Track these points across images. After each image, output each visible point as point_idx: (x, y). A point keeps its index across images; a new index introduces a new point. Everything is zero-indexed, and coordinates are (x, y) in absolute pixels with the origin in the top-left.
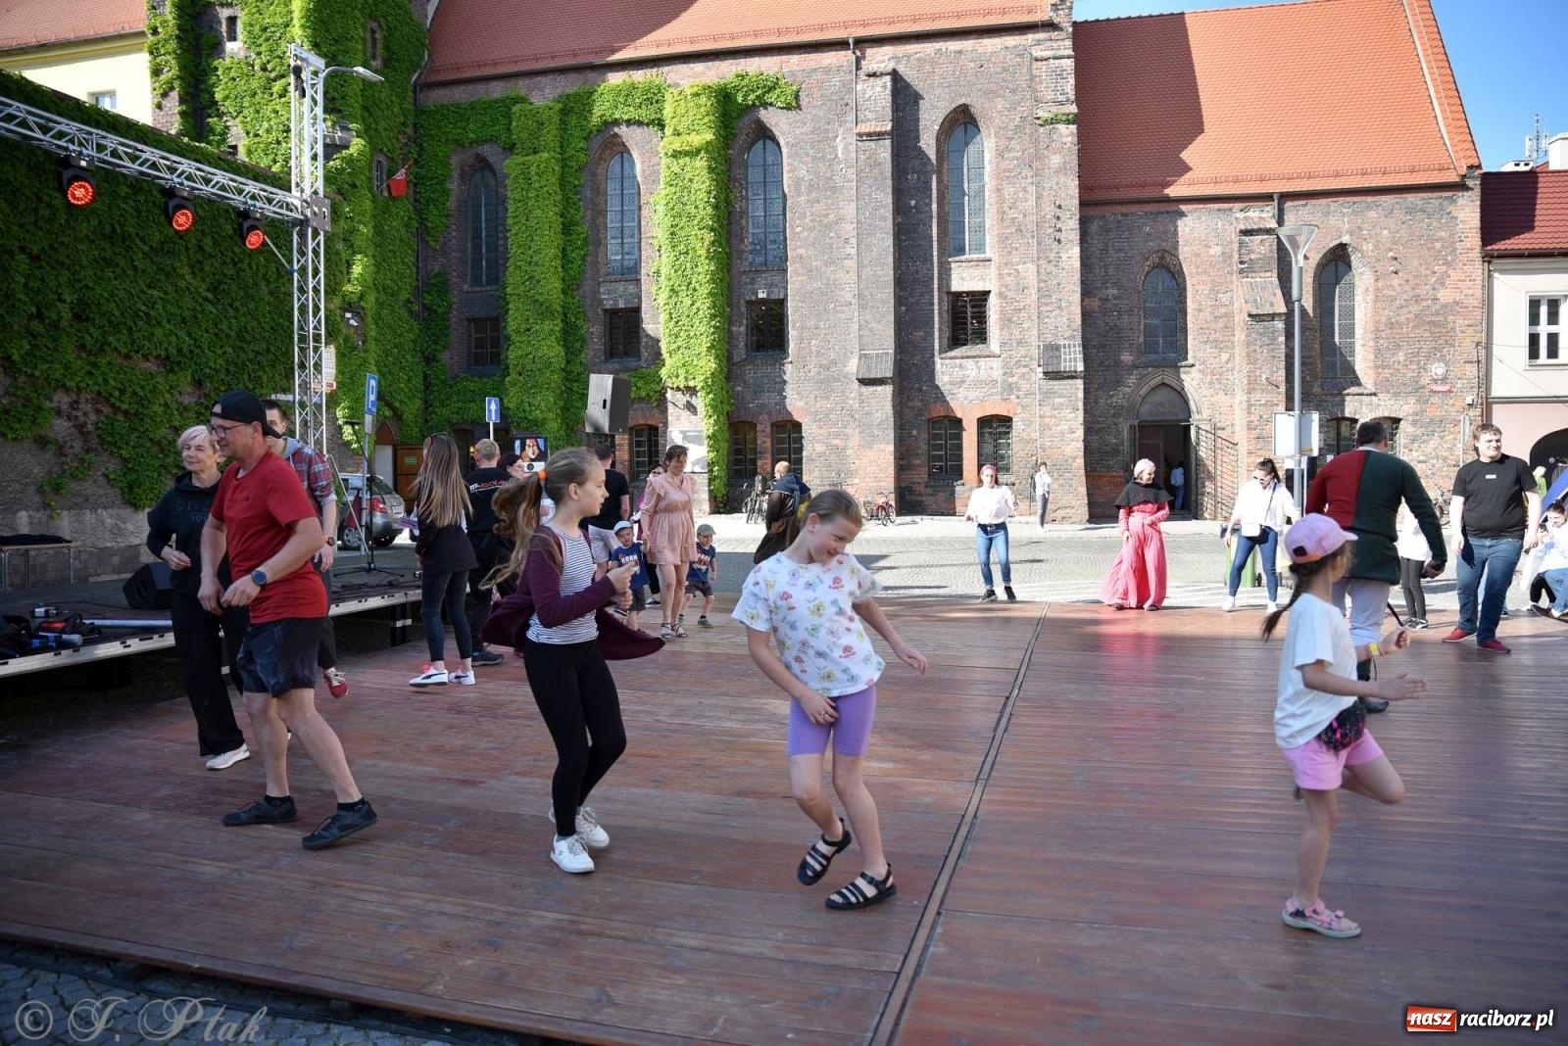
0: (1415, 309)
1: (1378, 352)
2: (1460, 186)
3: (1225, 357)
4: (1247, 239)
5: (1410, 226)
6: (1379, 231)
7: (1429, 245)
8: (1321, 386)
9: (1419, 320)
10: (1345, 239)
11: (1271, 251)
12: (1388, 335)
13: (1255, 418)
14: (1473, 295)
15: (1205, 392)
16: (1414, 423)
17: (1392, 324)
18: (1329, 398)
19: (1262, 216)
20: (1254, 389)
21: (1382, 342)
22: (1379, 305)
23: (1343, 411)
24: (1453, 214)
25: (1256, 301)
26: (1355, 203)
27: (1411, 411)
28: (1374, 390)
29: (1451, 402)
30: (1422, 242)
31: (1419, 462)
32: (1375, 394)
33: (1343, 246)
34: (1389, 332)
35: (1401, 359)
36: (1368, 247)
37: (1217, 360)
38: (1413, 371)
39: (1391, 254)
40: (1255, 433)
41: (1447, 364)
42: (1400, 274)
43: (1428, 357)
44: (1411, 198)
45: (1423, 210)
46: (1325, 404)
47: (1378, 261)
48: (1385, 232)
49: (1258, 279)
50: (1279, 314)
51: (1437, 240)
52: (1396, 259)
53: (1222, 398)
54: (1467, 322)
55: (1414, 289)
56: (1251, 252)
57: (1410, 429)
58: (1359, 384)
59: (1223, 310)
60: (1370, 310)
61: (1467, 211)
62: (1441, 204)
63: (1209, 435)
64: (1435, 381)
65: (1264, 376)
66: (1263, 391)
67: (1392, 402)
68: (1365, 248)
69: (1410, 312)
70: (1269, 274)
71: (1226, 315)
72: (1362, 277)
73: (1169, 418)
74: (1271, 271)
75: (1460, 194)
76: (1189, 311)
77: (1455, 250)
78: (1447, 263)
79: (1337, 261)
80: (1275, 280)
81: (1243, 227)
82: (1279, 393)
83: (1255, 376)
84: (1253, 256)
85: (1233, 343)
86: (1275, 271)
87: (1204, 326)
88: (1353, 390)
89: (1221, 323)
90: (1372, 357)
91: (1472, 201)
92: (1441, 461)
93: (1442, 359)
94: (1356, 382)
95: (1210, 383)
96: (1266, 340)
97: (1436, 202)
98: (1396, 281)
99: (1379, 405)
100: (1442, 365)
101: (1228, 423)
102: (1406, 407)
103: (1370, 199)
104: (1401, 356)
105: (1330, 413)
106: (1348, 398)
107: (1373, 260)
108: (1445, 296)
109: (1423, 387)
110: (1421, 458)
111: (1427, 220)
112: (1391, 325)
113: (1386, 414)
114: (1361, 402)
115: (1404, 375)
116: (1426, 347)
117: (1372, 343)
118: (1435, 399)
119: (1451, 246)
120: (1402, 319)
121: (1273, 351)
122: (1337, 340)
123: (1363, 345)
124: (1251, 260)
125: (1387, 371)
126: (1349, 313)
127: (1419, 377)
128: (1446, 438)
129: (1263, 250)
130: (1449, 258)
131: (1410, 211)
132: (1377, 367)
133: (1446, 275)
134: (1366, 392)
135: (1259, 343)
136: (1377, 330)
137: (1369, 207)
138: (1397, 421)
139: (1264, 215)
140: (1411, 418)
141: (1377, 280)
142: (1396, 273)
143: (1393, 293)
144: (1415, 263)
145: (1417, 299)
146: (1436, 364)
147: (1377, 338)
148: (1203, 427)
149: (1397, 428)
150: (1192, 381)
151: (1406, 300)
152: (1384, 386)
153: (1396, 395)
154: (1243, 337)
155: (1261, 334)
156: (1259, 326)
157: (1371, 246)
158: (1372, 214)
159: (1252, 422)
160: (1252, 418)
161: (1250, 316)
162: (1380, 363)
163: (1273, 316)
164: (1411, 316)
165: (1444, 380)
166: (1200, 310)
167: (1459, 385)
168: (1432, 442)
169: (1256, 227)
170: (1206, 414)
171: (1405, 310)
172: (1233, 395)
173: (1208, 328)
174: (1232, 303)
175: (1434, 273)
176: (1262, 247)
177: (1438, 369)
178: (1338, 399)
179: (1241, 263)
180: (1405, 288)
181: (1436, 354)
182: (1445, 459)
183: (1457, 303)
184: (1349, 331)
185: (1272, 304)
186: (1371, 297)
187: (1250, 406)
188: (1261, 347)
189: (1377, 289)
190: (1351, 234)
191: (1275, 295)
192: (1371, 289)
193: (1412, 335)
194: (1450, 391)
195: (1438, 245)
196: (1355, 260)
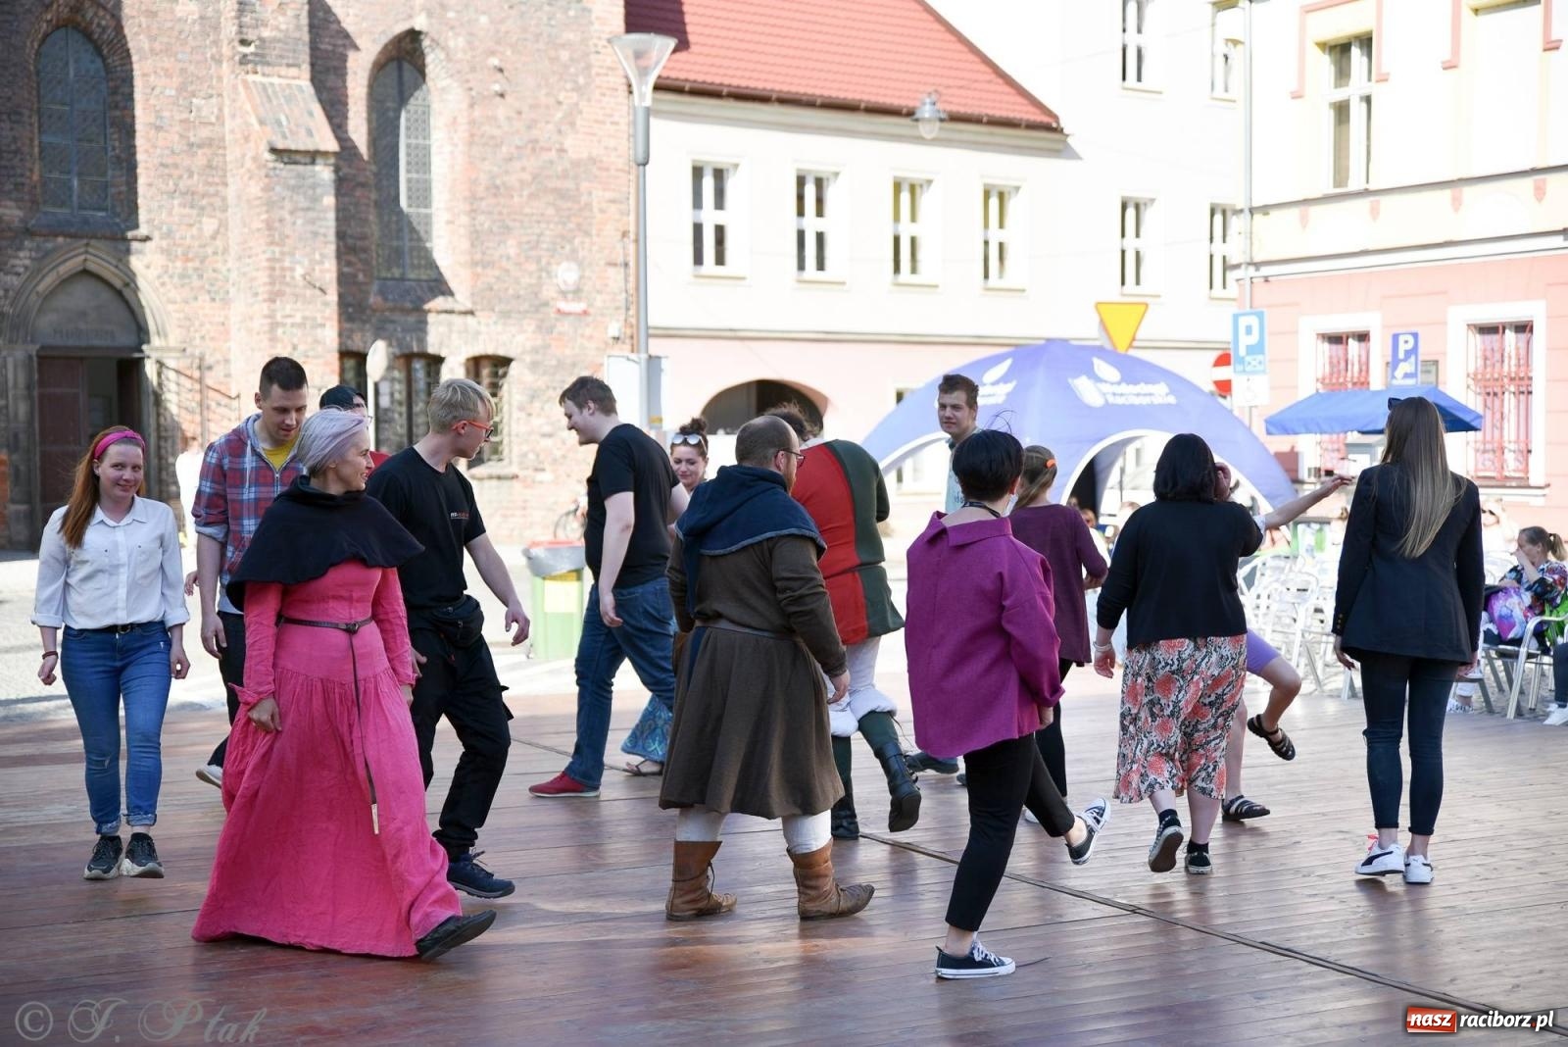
0: (531, 163)
1: (476, 236)
3: (209, 225)
6: (473, 16)
7: (552, 53)
8: (382, 293)
9: (538, 184)
10: (420, 22)
11: (298, 27)
12: (484, 199)
14: (616, 149)
15: (173, 294)
16: (534, 366)
17: (497, 187)
18: (397, 316)
20: (280, 294)
21: (481, 218)
22: (475, 150)
23: (422, 341)
24: (584, 3)
25: (279, 123)
27: (529, 345)
28: (469, 306)
29: (588, 331)
30: (541, 46)
31: (544, 435)
32: (471, 313)
33: (413, 35)
34: (493, 201)
35: (512, 251)
36: (457, 42)
37: (194, 231)
38: (531, 274)
39: (495, 61)
41: (580, 264)
42: (509, 99)
43: (552, 251)
46: (390, 327)
47: (473, 69)
48: (484, 19)
49: (276, 80)
50: (325, 154)
51: (563, 46)
52: (501, 70)
53: (203, 306)
54: (609, 195)
55: (529, 127)
56: (261, 23)
57: (529, 378)
58: (451, 294)
59: (205, 133)
60: (460, 159)
63: (187, 383)
64: (564, 294)
65: (299, 271)
66: (296, 296)
67: (499, 328)
68: (452, 43)
69: (523, 169)
70: (294, 71)
71: (208, 143)
72: (446, 99)
73: (96, 342)
74: (299, 66)
76: (139, 126)
78: (577, 89)
79: (405, 59)
80: (305, 84)
82: (326, 304)
83: (283, 269)
84: (266, 33)
85: (224, 199)
86: (306, 67)
87: (169, 161)
88: (439, 302)
89: (201, 158)
90: (465, 244)
93: (573, 256)
94: (439, 286)
95: (182, 276)
96: (303, 203)
98: (502, 110)
99: (478, 333)
100: (574, 266)
101: (218, 356)
102: (520, 338)
104: (511, 248)
105: (400, 345)
106: (431, 318)
107: (466, 69)
108: (577, 146)
109: (546, 304)
110: (547, 429)
112: (495, 190)
113: (490, 351)
114: (450, 324)
115: (517, 281)
116: (550, 232)
117: (464, 219)
118: (564, 326)
119: (583, 59)
120: (512, 180)
121: (312, 222)
122: (403, 202)
123: (449, 222)
124: (262, 40)
125: (489, 271)
126: (423, 163)
127: (540, 285)
129: (283, 22)
130: (581, 80)
132: (474, 264)
133: (577, 108)
134: (458, 307)
135: (288, 205)
136: (473, 198)
138: (506, 362)
140: (528, 359)
141: (472, 106)
142: (502, 95)
143: (496, 132)
144: (531, 82)
145: (534, 146)
146: (565, 265)
147: (473, 212)
148: (171, 363)
149: (505, 375)
150: (147, 265)
151: (518, 147)
152: (488, 299)
153: (506, 315)
154: (255, 189)
155: (294, 189)
156: (288, 172)
157: (461, 41)
161: (273, 150)
162: (479, 263)
163: (313, 156)
164: (527, 177)
165: (577, 292)
166: (159, 128)
167: (599, 303)
170: (174, 338)
171: (517, 165)
172: (226, 302)
173: (176, 166)
174: (220, 118)
175: (560, 103)
176: (282, 17)
177: (566, 274)
178: (412, 319)
179: (244, 42)
180: (518, 125)
181: (564, 245)
183: (593, 160)
184: (423, 195)
185: (310, 133)
186: (462, 133)
187: (274, 326)
188: (292, 213)
189: (472, 122)
190: (429, 14)
191: (311, 114)
192: (462, 120)
193: (527, 210)
194: (585, 313)
195: (565, 55)
196: (433, 62)
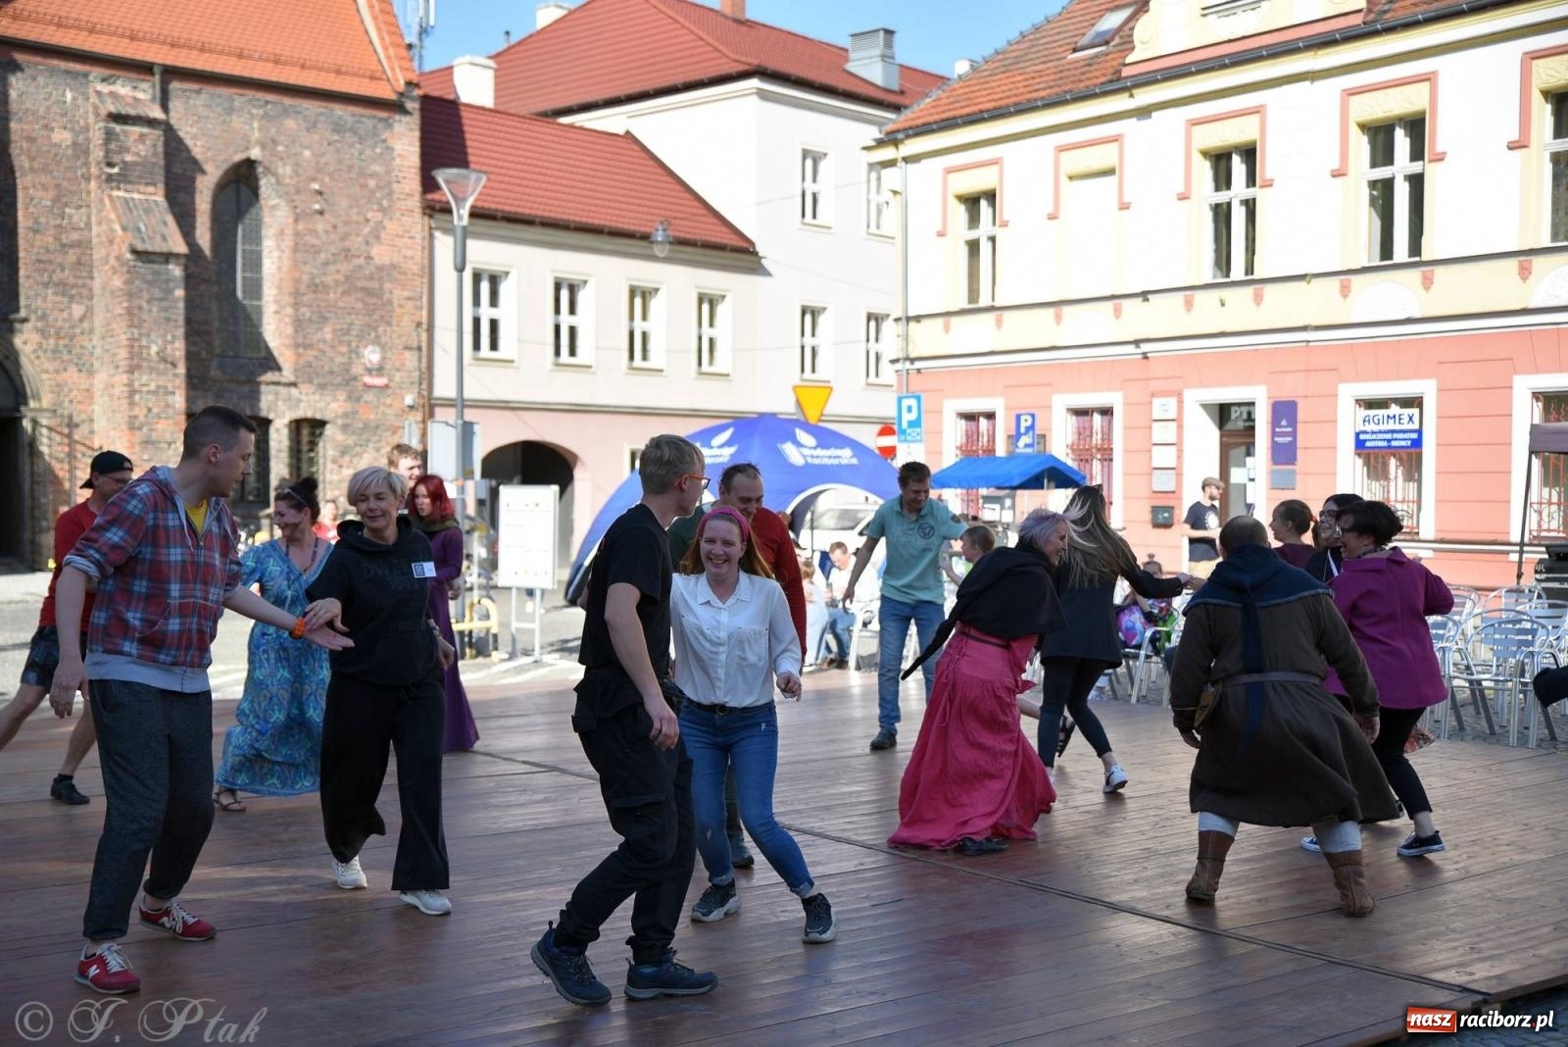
0: (344, 267)
1: (298, 324)
2: (396, 107)
3: (78, 310)
4: (118, 128)
5: (338, 151)
6: (299, 150)
7: (362, 181)
8: (221, 367)
9: (350, 284)
10: (255, 153)
11: (155, 154)
12: (305, 294)
13: (140, 412)
14: (412, 258)
15: (47, 365)
16: (345, 428)
17: (316, 286)
18: (233, 386)
19: (137, 95)
20: (139, 367)
21: (303, 310)
22: (299, 256)
23: (255, 406)
24: (388, 144)
25: (139, 230)
26: (267, 102)
27: (340, 411)
28: (292, 379)
29: (389, 401)
30: (353, 175)
32: (294, 384)
33: (250, 164)
34: (313, 296)
35: (328, 337)
36: (285, 170)
37: (65, 315)
38: (343, 354)
39: (316, 186)
40: (139, 436)
41: (383, 347)
42: (327, 216)
43: (360, 337)
44: (340, 110)
45: (354, 131)
46: (227, 394)
47: (298, 192)
48: (307, 153)
49: (136, 196)
50: (177, 256)
51: (371, 176)
52: (320, 193)
53: (71, 376)
54: (406, 294)
55: (343, 239)
56: (123, 150)
57: (340, 437)
58: (279, 368)
59: (75, 236)
60: (286, 262)
61: (405, 140)
62: (375, 127)
63: (58, 438)
64: (369, 371)
65: (154, 349)
66: (152, 369)
67: (317, 397)
68: (281, 171)
69: (338, 272)
70: (151, 189)
71: (78, 244)
72: (275, 216)
74: (155, 185)
75: (397, 117)
76: (20, 230)
77: (391, 193)
78: (382, 209)
79: (242, 182)
80: (160, 198)
81: (112, 109)
82: (176, 375)
83: (141, 347)
84: (128, 158)
85: (90, 289)
86: (161, 187)
87: (45, 258)
88: (269, 376)
89: (71, 256)
90: (290, 330)
91: (411, 130)
93: (377, 341)
94: (270, 363)
95: (54, 351)
96: (157, 293)
97: (369, 123)
98: (321, 225)
99: (300, 401)
100: (378, 349)
101: (83, 416)
102: (334, 405)
103: (288, 101)
104: (327, 333)
106: (263, 388)
107: (292, 190)
108: (381, 254)
109: (355, 379)
111: (358, 146)
112: (314, 287)
113: (309, 414)
114: (277, 394)
115: (332, 360)
116: (359, 322)
117: (289, 310)
118: (369, 397)
119: (387, 186)
120: (329, 280)
121: (165, 309)
122: (239, 294)
123: (276, 312)
124: (125, 163)
125: (309, 352)
126: (255, 263)
127: (350, 363)
129: (143, 150)
130: (385, 203)
131: (338, 128)
132: (297, 346)
133: (380, 226)
134: (284, 380)
135: (145, 295)
136: (296, 294)
137: (286, 112)
138: (322, 424)
139: (141, 95)
140: (340, 422)
141: (296, 220)
142: (321, 213)
143: (317, 242)
144: (345, 203)
145: (347, 254)
146: (370, 348)
147: (296, 305)
149: (321, 434)
150: (26, 341)
151: (333, 254)
152: (307, 374)
153: (322, 387)
154: (117, 282)
155: (151, 283)
156: (144, 268)
157: (288, 170)
158: (290, 123)
159: (136, 417)
160: (136, 411)
161: (134, 252)
162: (300, 345)
163: (167, 257)
164: (340, 277)
165: (379, 370)
166: (36, 231)
167: (397, 379)
168: (366, 456)
169: (132, 112)
170: (46, 401)
171: (332, 268)
172: (91, 373)
173: (50, 262)
174: (88, 225)
175: (368, 220)
176: (141, 145)
177: (372, 355)
178: (246, 389)
179: (110, 165)
180: (334, 237)
181: (370, 333)
183: (393, 266)
184: (255, 288)
185: (164, 238)
186: (288, 242)
187: (132, 393)
188: (148, 302)
189: (297, 234)
190: (263, 147)
191: (165, 223)
192: (289, 231)
193: (341, 304)
194: (387, 386)
195: (372, 183)
196: (266, 185)
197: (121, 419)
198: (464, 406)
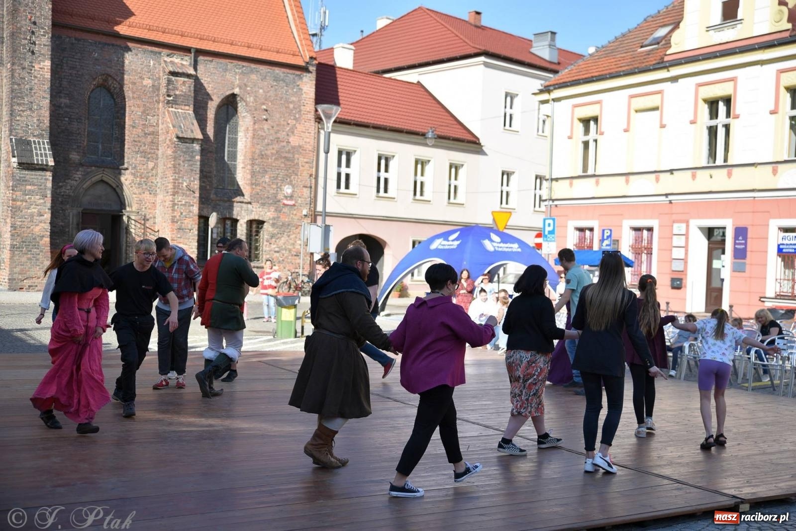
0: (276, 147)
1: (253, 174)
2: (304, 69)
3: (151, 165)
4: (173, 78)
5: (276, 90)
6: (257, 89)
7: (287, 105)
8: (216, 194)
9: (279, 155)
10: (237, 91)
11: (190, 91)
12: (257, 159)
13: (177, 214)
14: (309, 143)
15: (135, 191)
16: (273, 225)
17: (262, 155)
18: (221, 203)
19: (183, 62)
20: (177, 192)
21: (256, 167)
22: (255, 141)
23: (231, 213)
24: (300, 87)
25: (180, 127)
26: (243, 66)
27: (271, 216)
28: (249, 200)
29: (295, 212)
30: (282, 102)
31: (275, 252)
32: (250, 203)
33: (234, 96)
34: (260, 160)
35: (267, 180)
36: (250, 99)
37: (145, 167)
38: (274, 189)
39: (264, 107)
40: (176, 226)
41: (293, 186)
42: (269, 121)
43: (283, 181)
44: (278, 71)
45: (283, 80)
46: (218, 207)
47: (256, 110)
48: (261, 91)
49: (180, 111)
50: (198, 140)
51: (291, 102)
52: (266, 110)
53: (146, 196)
54: (305, 160)
55: (276, 133)
56: (176, 89)
57: (271, 229)
58: (243, 195)
59: (151, 129)
60: (249, 144)
61: (308, 85)
62: (294, 79)
63: (139, 225)
64: (286, 197)
65: (185, 184)
66: (183, 194)
67: (261, 209)
68: (248, 99)
69: (273, 149)
70: (187, 108)
71: (152, 133)
72: (244, 121)
73: (104, 208)
74: (189, 106)
75: (305, 74)
76: (126, 126)
77: (300, 111)
78: (295, 119)
79: (230, 104)
80: (191, 112)
81: (171, 69)
82: (194, 197)
83: (179, 183)
84: (177, 93)
85: (157, 155)
86: (192, 106)
87: (137, 139)
88: (238, 199)
89: (149, 139)
90: (249, 177)
91: (311, 80)
92: (287, 252)
93: (290, 183)
94: (239, 192)
95: (139, 184)
96: (188, 158)
97: (292, 77)
98: (266, 127)
99: (252, 211)
100: (290, 187)
101: (151, 215)
102: (268, 214)
103: (253, 66)
105: (221, 215)
106: (235, 204)
107: (253, 109)
108: (294, 141)
109: (279, 201)
110: (277, 249)
111: (285, 88)
112: (262, 156)
113: (257, 218)
114: (241, 207)
115: (268, 192)
116: (282, 173)
117: (249, 167)
118: (286, 210)
119: (298, 108)
120: (269, 152)
121: (191, 165)
122: (226, 158)
123: (243, 168)
124: (175, 95)
125: (258, 187)
126: (234, 144)
127: (277, 193)
128: (291, 237)
129: (184, 89)
130: (297, 116)
131: (276, 79)
132: (252, 184)
133: (294, 127)
134: (245, 201)
135: (182, 158)
136: (253, 159)
137: (252, 71)
138: (262, 222)
139: (184, 63)
140: (271, 222)
141: (254, 124)
142: (266, 120)
143: (264, 134)
144: (278, 116)
145: (278, 140)
146: (287, 186)
147: (253, 164)
148: (133, 217)
149: (262, 228)
150: (126, 179)
151: (271, 140)
152: (256, 198)
153: (263, 204)
154: (169, 152)
155: (184, 152)
156: (183, 146)
157: (252, 99)
158: (254, 77)
159: (175, 217)
160: (175, 214)
161: (178, 137)
162: (254, 184)
163: (193, 140)
164: (274, 151)
165: (291, 197)
166: (134, 127)
167: (299, 202)
168: (283, 239)
169: (180, 71)
170: (135, 208)
171: (271, 147)
172: (155, 195)
173: (139, 142)
174: (157, 124)
175: (288, 124)
176: (184, 87)
177: (288, 190)
178: (227, 204)
179: (169, 96)
180: (272, 132)
181: (287, 179)
182: (290, 251)
183: (300, 146)
184: (234, 156)
185: (192, 131)
186: (250, 134)
187: (174, 205)
188: (183, 162)
189: (254, 130)
190: (240, 88)
191: (193, 124)
192: (251, 129)
193: (274, 165)
194: (294, 205)
195: (291, 106)
196: (241, 106)
197: (168, 217)
198: (326, 216)
